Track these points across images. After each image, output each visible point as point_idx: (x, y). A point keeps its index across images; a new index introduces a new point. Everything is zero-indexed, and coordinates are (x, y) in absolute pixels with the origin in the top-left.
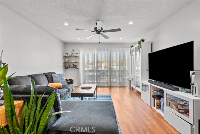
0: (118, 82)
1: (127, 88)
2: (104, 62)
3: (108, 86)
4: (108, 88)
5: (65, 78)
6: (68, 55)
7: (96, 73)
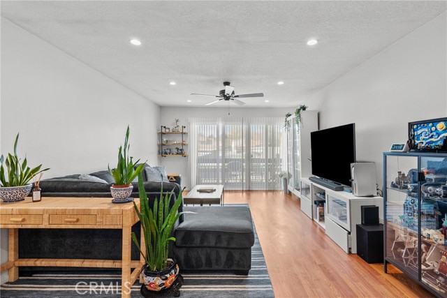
0: (264, 181)
1: (281, 193)
2: (236, 138)
3: (245, 189)
4: (244, 194)
5: (166, 175)
6: (167, 131)
7: (221, 164)
